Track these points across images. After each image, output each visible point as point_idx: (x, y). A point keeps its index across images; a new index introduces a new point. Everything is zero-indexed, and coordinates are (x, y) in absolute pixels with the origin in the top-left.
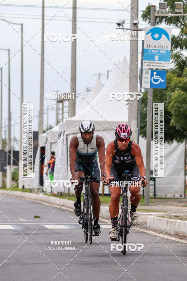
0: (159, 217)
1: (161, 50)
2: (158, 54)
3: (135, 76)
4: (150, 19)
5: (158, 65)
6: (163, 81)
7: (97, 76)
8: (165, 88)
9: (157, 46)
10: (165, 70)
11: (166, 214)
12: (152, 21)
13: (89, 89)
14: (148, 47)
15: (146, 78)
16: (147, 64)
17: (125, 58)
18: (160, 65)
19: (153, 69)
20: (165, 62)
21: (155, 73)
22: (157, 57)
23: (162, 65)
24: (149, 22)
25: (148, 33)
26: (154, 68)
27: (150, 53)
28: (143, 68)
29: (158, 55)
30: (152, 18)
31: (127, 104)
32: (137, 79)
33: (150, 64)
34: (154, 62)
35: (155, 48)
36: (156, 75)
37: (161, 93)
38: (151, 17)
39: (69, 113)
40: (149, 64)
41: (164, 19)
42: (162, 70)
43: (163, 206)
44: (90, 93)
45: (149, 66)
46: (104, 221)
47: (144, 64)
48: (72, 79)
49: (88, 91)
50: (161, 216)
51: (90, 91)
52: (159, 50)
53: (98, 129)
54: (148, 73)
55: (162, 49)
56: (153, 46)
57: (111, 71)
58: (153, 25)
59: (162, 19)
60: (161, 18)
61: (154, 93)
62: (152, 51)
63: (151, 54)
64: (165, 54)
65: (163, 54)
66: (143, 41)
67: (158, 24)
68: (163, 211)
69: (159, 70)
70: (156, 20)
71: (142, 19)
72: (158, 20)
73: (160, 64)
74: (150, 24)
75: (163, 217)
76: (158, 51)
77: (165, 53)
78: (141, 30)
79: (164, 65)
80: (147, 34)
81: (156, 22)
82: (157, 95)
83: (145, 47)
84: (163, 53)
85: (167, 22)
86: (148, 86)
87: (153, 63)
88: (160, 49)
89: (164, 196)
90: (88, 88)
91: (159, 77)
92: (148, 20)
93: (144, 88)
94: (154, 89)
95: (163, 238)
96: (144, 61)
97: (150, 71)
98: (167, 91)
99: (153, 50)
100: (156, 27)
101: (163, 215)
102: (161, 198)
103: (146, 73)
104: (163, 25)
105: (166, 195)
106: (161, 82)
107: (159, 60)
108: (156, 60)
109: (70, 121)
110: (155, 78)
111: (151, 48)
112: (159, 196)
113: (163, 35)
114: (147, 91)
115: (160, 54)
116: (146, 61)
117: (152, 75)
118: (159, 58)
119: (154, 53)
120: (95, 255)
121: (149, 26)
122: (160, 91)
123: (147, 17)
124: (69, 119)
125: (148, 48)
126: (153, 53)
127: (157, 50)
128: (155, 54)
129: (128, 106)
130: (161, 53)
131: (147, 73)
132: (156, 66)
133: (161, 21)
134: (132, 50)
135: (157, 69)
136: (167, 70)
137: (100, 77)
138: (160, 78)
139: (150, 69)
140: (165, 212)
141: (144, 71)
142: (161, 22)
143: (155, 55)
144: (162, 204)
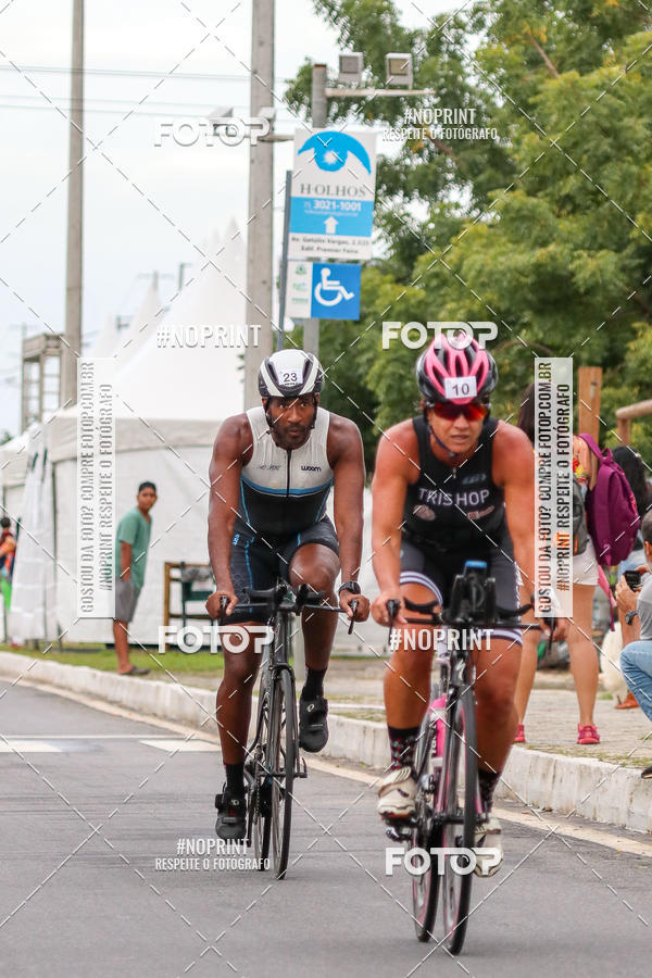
0: (338, 714)
1: (345, 201)
2: (334, 213)
3: (264, 282)
4: (310, 106)
5: (336, 246)
6: (351, 295)
7: (149, 282)
8: (357, 318)
9: (333, 190)
10: (356, 262)
11: (358, 706)
12: (317, 110)
13: (123, 323)
14: (305, 191)
15: (298, 287)
16: (302, 243)
17: (234, 225)
18: (342, 247)
19: (318, 259)
20: (357, 239)
21: (326, 272)
22: (331, 224)
23: (348, 247)
24: (309, 114)
25: (306, 147)
26: (324, 257)
27: (311, 212)
28: (289, 257)
29: (335, 218)
30: (317, 103)
31: (240, 368)
32: (270, 289)
33: (311, 244)
34: (322, 237)
35: (325, 196)
36: (329, 278)
37: (346, 332)
38: (314, 100)
39: (60, 394)
40: (307, 245)
41: (354, 107)
42: (348, 262)
43: (352, 680)
44: (125, 331)
45: (308, 249)
46: (167, 729)
47: (292, 244)
48: (69, 290)
49: (119, 326)
50: (345, 711)
51: (127, 326)
52: (338, 202)
53: (151, 445)
54: (305, 273)
55: (347, 197)
56: (320, 190)
57: (190, 265)
58: (321, 123)
59: (347, 107)
60: (346, 104)
61: (321, 334)
62: (318, 205)
63: (312, 215)
64: (356, 215)
65: (348, 214)
66: (289, 174)
67: (334, 119)
68: (348, 698)
69: (337, 263)
70: (328, 109)
71: (286, 105)
72: (335, 109)
73: (340, 243)
74: (310, 119)
75: (349, 715)
76: (334, 203)
77: (356, 211)
78: (282, 140)
79: (354, 248)
80: (300, 152)
81: (328, 116)
82: (330, 341)
83: (296, 193)
84: (350, 211)
85: (362, 116)
86: (305, 312)
87: (319, 241)
88: (340, 197)
89: (354, 652)
90: (119, 319)
91: (337, 283)
92: (304, 109)
93: (294, 320)
94: (322, 322)
95: (351, 782)
96: (291, 235)
97: (309, 267)
98: (362, 327)
99: (320, 200)
100: (329, 129)
101: (351, 711)
102: (345, 658)
103: (297, 273)
104: (352, 125)
105: (360, 649)
106: (343, 299)
107: (337, 233)
108: (328, 231)
109: (63, 420)
110: (326, 288)
111: (313, 195)
112: (338, 650)
113: (351, 156)
114: (302, 328)
115: (340, 214)
116: (297, 235)
117: (317, 279)
118: (337, 226)
119: (324, 210)
120: (140, 832)
121: (309, 126)
122: (343, 326)
123: (301, 101)
124: (62, 413)
125: (305, 195)
126: (319, 210)
127: (332, 200)
128: (326, 213)
129: (241, 374)
130: (344, 211)
131: (301, 270)
132: (329, 250)
133: (343, 112)
134: (256, 200)
135: (332, 260)
136: (362, 263)
137: (155, 286)
138: (342, 289)
139: (310, 259)
140: (357, 699)
141: (292, 267)
142: (344, 115)
143: (327, 217)
144: (348, 677)
